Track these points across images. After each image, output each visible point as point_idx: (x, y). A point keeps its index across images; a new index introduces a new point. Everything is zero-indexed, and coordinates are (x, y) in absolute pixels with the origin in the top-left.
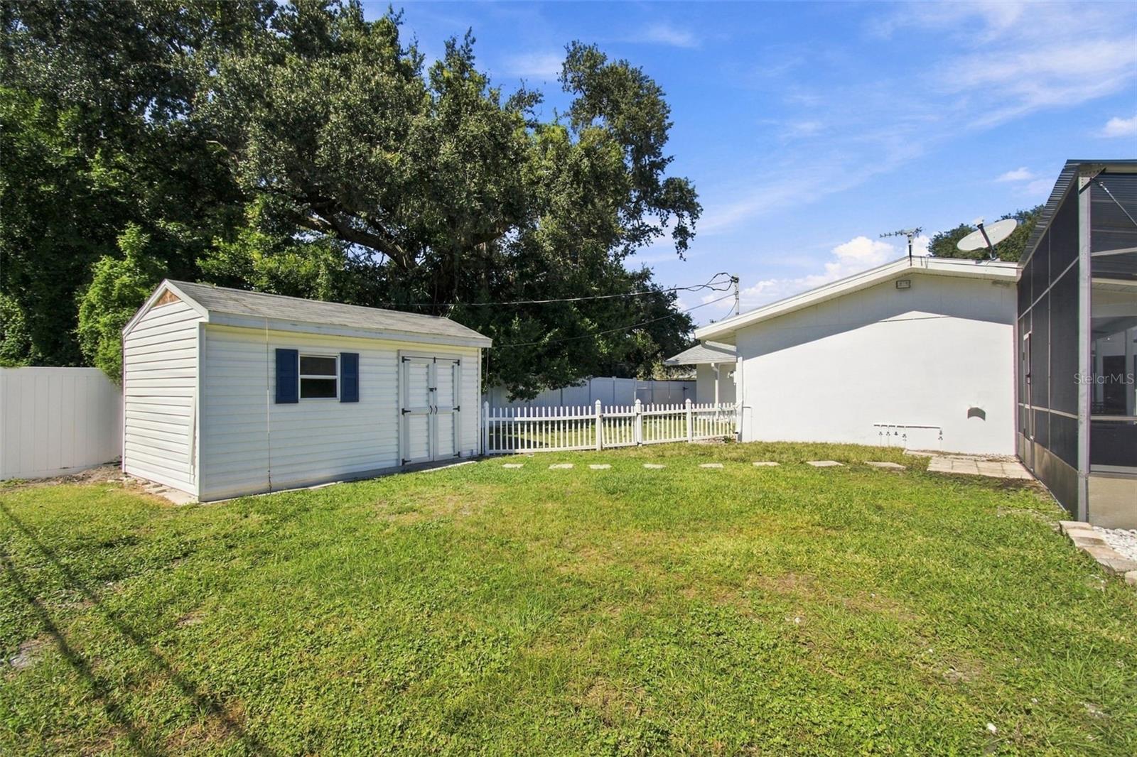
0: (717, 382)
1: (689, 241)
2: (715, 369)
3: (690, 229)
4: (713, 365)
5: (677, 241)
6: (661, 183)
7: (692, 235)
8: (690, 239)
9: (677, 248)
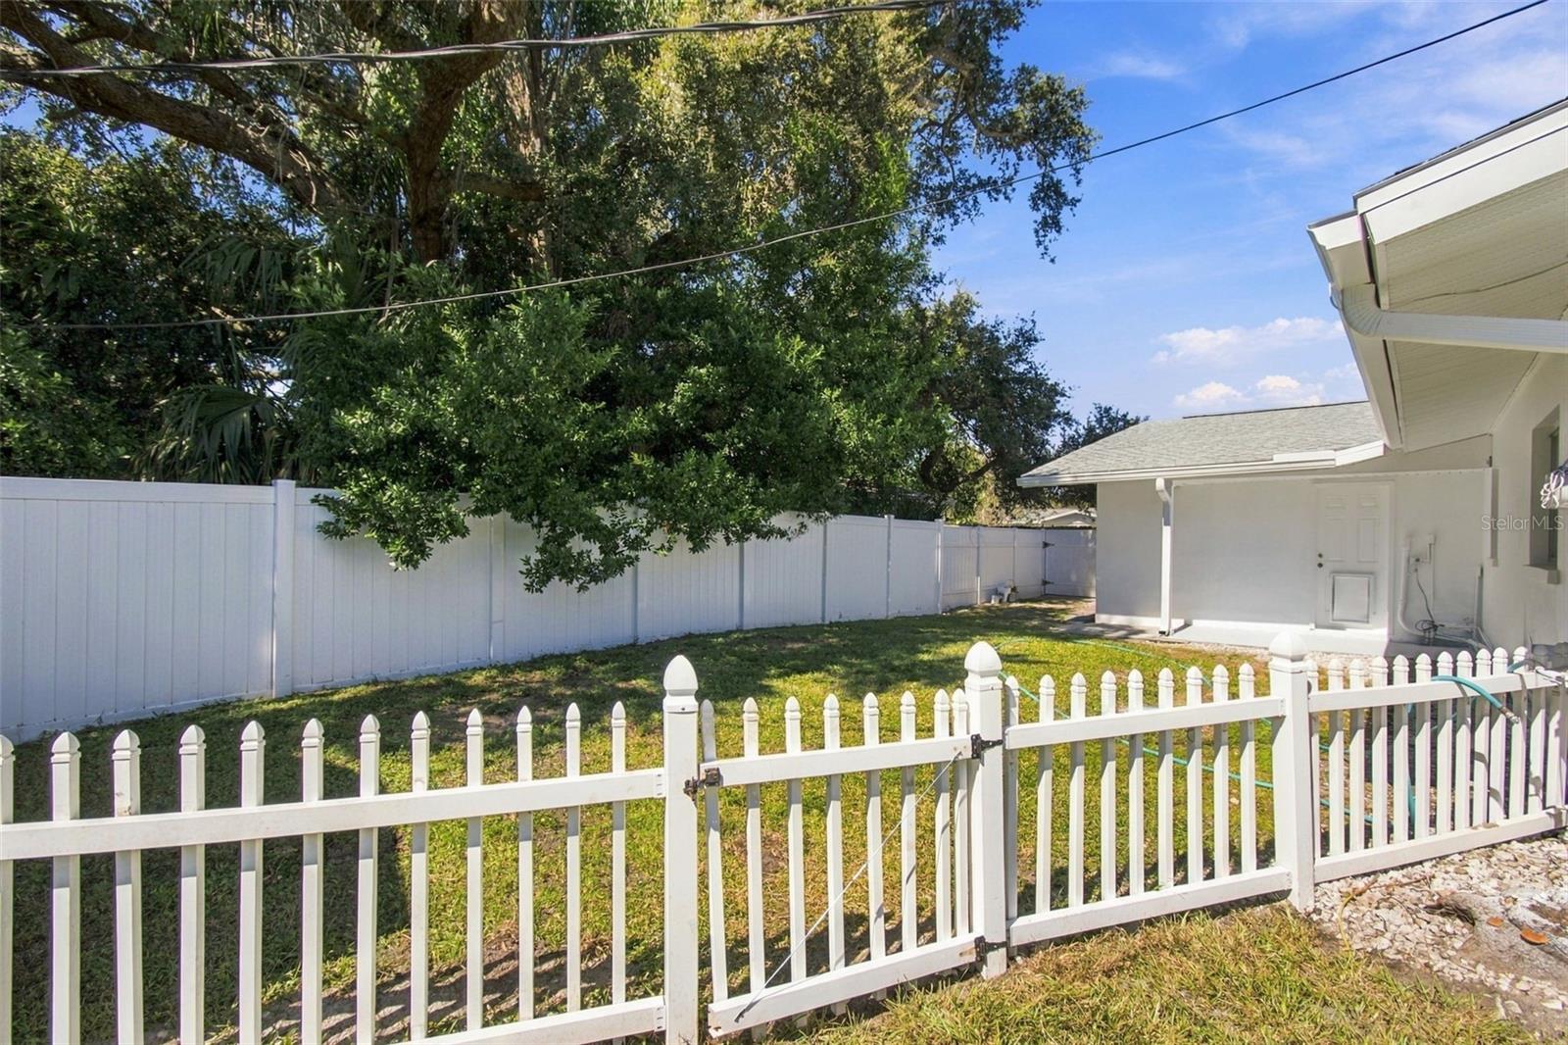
0: (1167, 531)
1: (1065, 214)
2: (1165, 496)
3: (1069, 189)
4: (1160, 484)
5: (1039, 217)
6: (1006, 76)
7: (1074, 202)
8: (1066, 211)
9: (1037, 232)
